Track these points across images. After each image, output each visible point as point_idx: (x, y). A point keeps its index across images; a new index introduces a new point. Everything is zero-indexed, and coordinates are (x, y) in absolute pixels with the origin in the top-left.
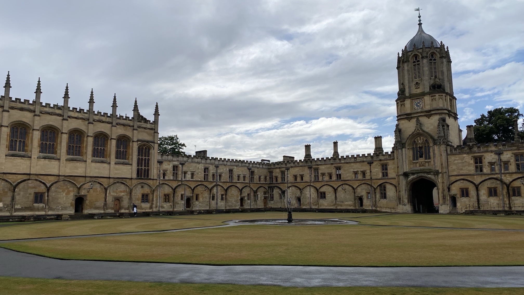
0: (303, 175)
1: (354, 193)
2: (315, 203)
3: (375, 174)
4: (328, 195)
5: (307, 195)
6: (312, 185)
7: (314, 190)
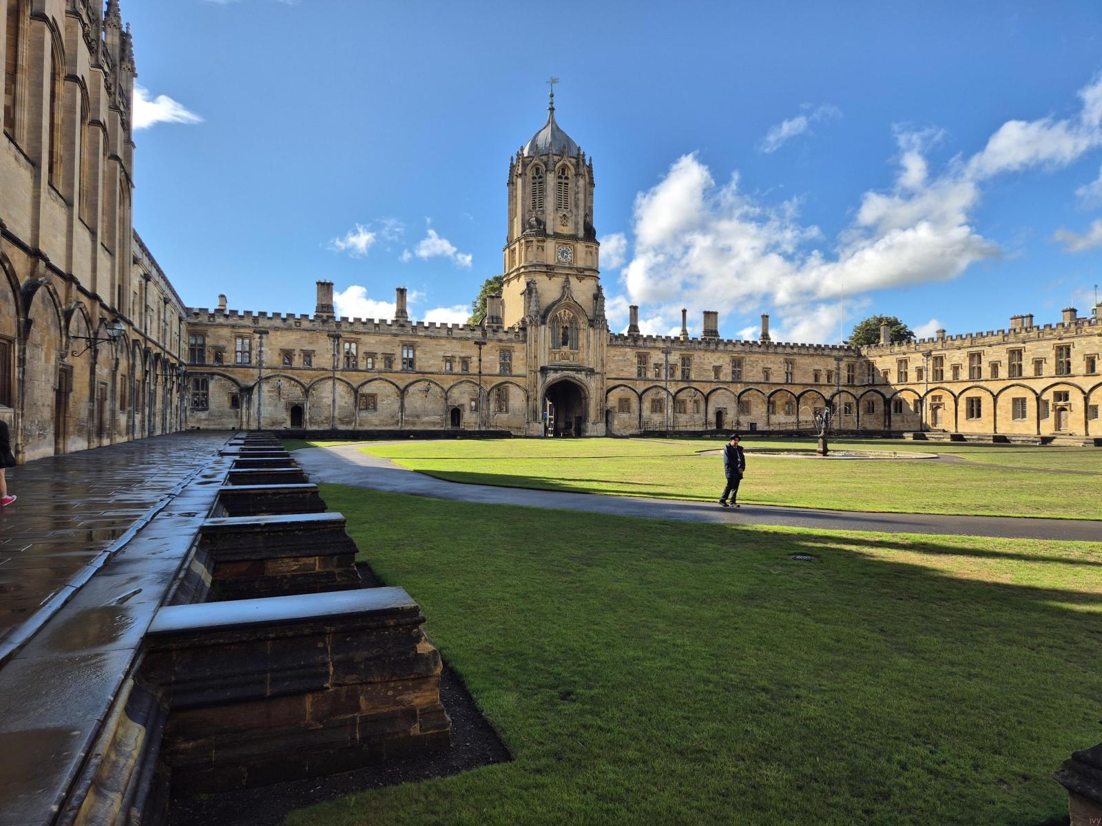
0: (314, 351)
1: (446, 399)
2: (346, 417)
3: (489, 365)
4: (382, 401)
5: (324, 400)
6: (337, 376)
7: (345, 389)
